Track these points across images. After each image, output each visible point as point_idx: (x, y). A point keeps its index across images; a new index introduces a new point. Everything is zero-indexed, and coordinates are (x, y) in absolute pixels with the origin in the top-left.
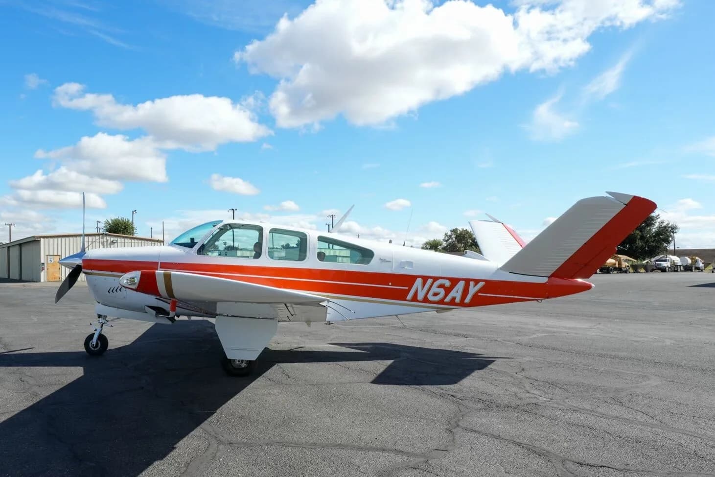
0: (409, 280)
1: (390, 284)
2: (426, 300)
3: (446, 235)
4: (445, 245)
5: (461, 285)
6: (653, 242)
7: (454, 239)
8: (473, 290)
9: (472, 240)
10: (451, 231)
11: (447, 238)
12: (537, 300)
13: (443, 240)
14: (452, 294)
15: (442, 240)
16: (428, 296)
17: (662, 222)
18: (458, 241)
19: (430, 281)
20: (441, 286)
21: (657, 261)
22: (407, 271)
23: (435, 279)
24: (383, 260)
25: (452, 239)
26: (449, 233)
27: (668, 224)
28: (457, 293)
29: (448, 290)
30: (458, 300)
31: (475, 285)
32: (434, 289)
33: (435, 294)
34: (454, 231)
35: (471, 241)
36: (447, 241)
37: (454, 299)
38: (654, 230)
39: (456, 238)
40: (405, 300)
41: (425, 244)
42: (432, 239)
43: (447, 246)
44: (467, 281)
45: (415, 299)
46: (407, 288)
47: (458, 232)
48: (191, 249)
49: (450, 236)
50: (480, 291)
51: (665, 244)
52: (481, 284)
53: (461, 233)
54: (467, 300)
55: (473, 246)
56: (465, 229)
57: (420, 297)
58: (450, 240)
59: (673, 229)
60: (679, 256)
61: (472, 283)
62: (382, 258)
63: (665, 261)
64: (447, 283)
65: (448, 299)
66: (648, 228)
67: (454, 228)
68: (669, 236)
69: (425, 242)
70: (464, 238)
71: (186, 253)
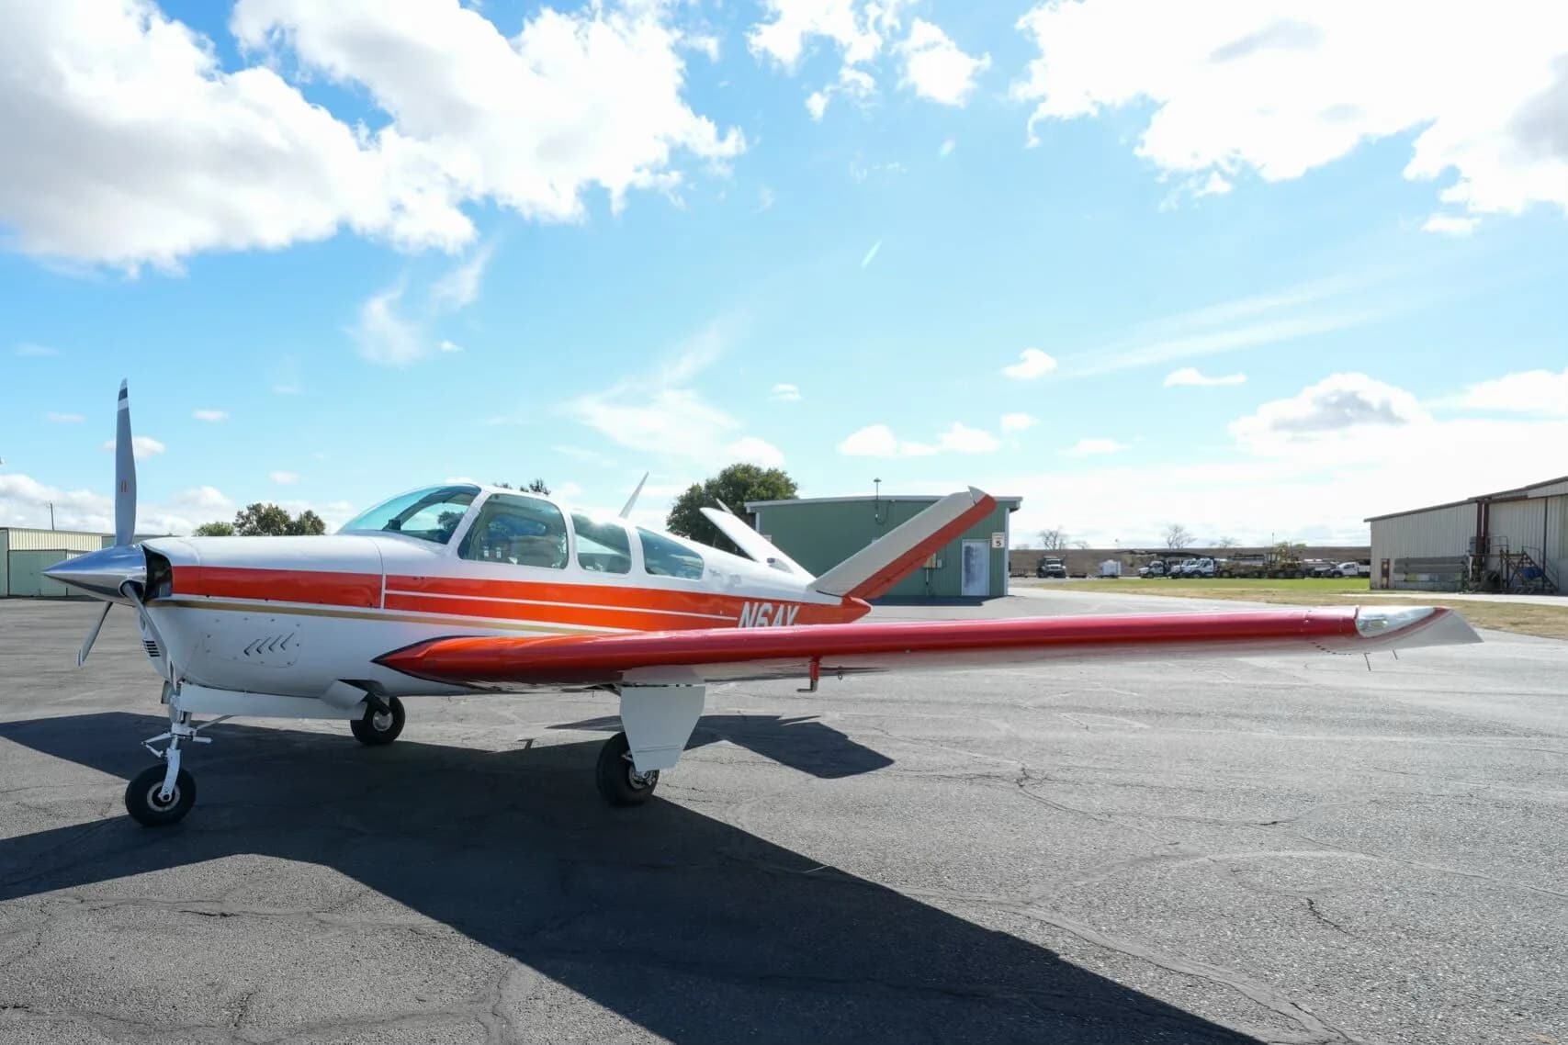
0: (738, 604)
3: (239, 514)
5: (781, 609)
7: (255, 523)
8: (791, 616)
9: (287, 526)
10: (249, 509)
11: (241, 521)
13: (234, 524)
15: (231, 525)
18: (263, 528)
19: (755, 605)
23: (760, 602)
25: (251, 522)
26: (246, 512)
29: (771, 618)
31: (793, 609)
32: (760, 617)
34: (255, 509)
35: (285, 528)
36: (245, 522)
39: (258, 522)
41: (198, 531)
42: (212, 522)
44: (786, 604)
47: (263, 511)
49: (248, 518)
52: (798, 608)
53: (267, 515)
56: (274, 506)
58: (248, 525)
61: (790, 607)
64: (768, 607)
67: (255, 504)
69: (198, 527)
70: (273, 521)
71: (434, 555)
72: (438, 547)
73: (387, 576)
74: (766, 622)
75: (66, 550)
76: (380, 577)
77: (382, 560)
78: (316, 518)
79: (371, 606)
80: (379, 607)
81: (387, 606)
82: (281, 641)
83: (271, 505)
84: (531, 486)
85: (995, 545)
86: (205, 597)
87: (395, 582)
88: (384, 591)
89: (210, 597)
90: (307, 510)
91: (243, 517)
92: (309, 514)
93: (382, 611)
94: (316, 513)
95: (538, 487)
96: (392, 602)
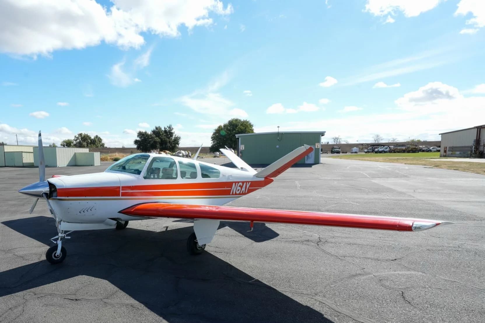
0: (231, 184)
2: (236, 194)
3: (75, 137)
4: (75, 143)
5: (245, 184)
6: (173, 144)
7: (80, 139)
8: (248, 186)
9: (90, 140)
10: (78, 135)
11: (76, 139)
13: (74, 140)
15: (73, 140)
16: (236, 192)
17: (176, 135)
18: (83, 141)
20: (240, 186)
21: (178, 153)
22: (231, 180)
23: (238, 183)
24: (223, 176)
25: (79, 139)
26: (77, 136)
27: (178, 136)
28: (244, 189)
29: (242, 188)
30: (244, 192)
32: (238, 188)
33: (238, 191)
34: (80, 135)
35: (90, 141)
36: (76, 140)
38: (173, 139)
39: (81, 139)
40: (230, 195)
41: (63, 142)
42: (67, 139)
43: (76, 143)
46: (231, 188)
47: (83, 136)
48: (139, 175)
49: (78, 138)
50: (250, 186)
51: (177, 145)
53: (84, 137)
54: (247, 191)
55: (92, 144)
57: (234, 193)
59: (180, 138)
60: (184, 151)
61: (247, 183)
63: (180, 153)
64: (241, 184)
65: (241, 192)
66: (171, 138)
67: (80, 133)
68: (178, 142)
69: (63, 141)
70: (86, 139)
71: (136, 179)
72: (137, 176)
73: (122, 186)
74: (240, 188)
76: (120, 187)
77: (120, 182)
78: (99, 137)
79: (117, 196)
80: (119, 196)
81: (121, 196)
82: (90, 209)
83: (85, 133)
84: (168, 127)
85: (316, 147)
86: (67, 197)
87: (124, 188)
88: (121, 191)
89: (69, 197)
90: (96, 135)
91: (76, 137)
92: (97, 136)
93: (121, 197)
94: (99, 136)
95: (170, 127)
96: (124, 194)
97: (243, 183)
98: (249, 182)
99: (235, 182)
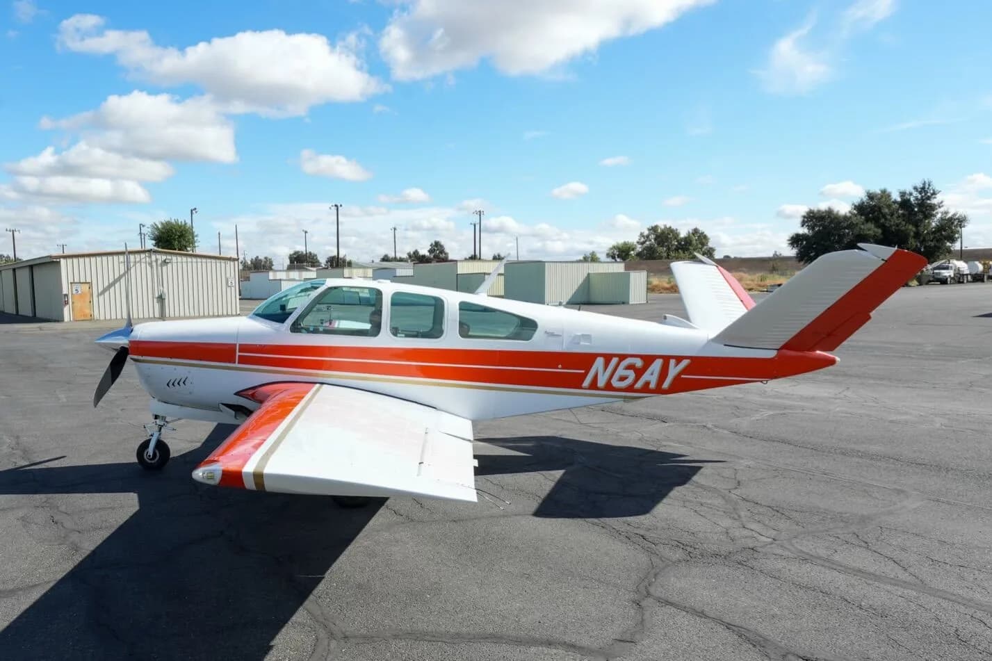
0: (586, 360)
1: (560, 366)
2: (608, 386)
3: (642, 235)
4: (640, 250)
5: (658, 364)
6: (932, 241)
7: (653, 240)
8: (673, 371)
9: (677, 241)
10: (649, 230)
11: (643, 240)
12: (761, 382)
13: (638, 242)
14: (646, 377)
15: (635, 243)
16: (612, 381)
17: (946, 213)
18: (658, 244)
19: (615, 360)
20: (629, 367)
21: (935, 269)
22: (584, 348)
23: (622, 357)
24: (550, 334)
25: (650, 241)
26: (646, 233)
27: (955, 215)
28: (651, 376)
29: (639, 373)
30: (652, 386)
31: (677, 364)
32: (621, 371)
33: (622, 379)
34: (654, 229)
35: (676, 243)
36: (643, 243)
37: (647, 383)
38: (934, 224)
39: (655, 239)
40: (581, 388)
41: (611, 249)
42: (621, 241)
43: (643, 251)
44: (666, 359)
45: (594, 385)
46: (583, 371)
47: (659, 231)
48: (281, 324)
49: (648, 237)
50: (684, 371)
51: (948, 244)
52: (685, 363)
53: (663, 232)
54: (666, 385)
55: (680, 251)
56: (668, 226)
57: (601, 382)
58: (648, 243)
59: (961, 221)
60: (966, 262)
61: (672, 362)
62: (548, 331)
63: (947, 268)
64: (639, 363)
65: (639, 385)
66: (927, 221)
67: (653, 225)
68: (954, 232)
69: (611, 246)
70: (667, 238)
71: (273, 330)
72: (277, 325)
73: (240, 345)
74: (631, 375)
75: (485, 274)
76: (235, 345)
77: (238, 335)
78: (703, 233)
79: (230, 362)
80: (235, 362)
81: (239, 363)
82: (182, 381)
83: (665, 226)
84: (915, 188)
87: (244, 348)
88: (238, 354)
90: (694, 227)
91: (643, 236)
92: (696, 231)
93: (237, 365)
94: (701, 229)
95: (923, 188)
96: (243, 360)
97: (648, 360)
98: (679, 359)
99: (608, 358)
